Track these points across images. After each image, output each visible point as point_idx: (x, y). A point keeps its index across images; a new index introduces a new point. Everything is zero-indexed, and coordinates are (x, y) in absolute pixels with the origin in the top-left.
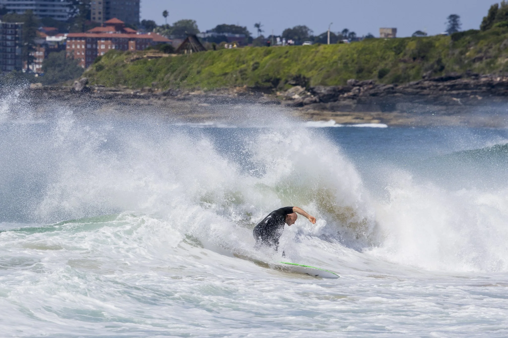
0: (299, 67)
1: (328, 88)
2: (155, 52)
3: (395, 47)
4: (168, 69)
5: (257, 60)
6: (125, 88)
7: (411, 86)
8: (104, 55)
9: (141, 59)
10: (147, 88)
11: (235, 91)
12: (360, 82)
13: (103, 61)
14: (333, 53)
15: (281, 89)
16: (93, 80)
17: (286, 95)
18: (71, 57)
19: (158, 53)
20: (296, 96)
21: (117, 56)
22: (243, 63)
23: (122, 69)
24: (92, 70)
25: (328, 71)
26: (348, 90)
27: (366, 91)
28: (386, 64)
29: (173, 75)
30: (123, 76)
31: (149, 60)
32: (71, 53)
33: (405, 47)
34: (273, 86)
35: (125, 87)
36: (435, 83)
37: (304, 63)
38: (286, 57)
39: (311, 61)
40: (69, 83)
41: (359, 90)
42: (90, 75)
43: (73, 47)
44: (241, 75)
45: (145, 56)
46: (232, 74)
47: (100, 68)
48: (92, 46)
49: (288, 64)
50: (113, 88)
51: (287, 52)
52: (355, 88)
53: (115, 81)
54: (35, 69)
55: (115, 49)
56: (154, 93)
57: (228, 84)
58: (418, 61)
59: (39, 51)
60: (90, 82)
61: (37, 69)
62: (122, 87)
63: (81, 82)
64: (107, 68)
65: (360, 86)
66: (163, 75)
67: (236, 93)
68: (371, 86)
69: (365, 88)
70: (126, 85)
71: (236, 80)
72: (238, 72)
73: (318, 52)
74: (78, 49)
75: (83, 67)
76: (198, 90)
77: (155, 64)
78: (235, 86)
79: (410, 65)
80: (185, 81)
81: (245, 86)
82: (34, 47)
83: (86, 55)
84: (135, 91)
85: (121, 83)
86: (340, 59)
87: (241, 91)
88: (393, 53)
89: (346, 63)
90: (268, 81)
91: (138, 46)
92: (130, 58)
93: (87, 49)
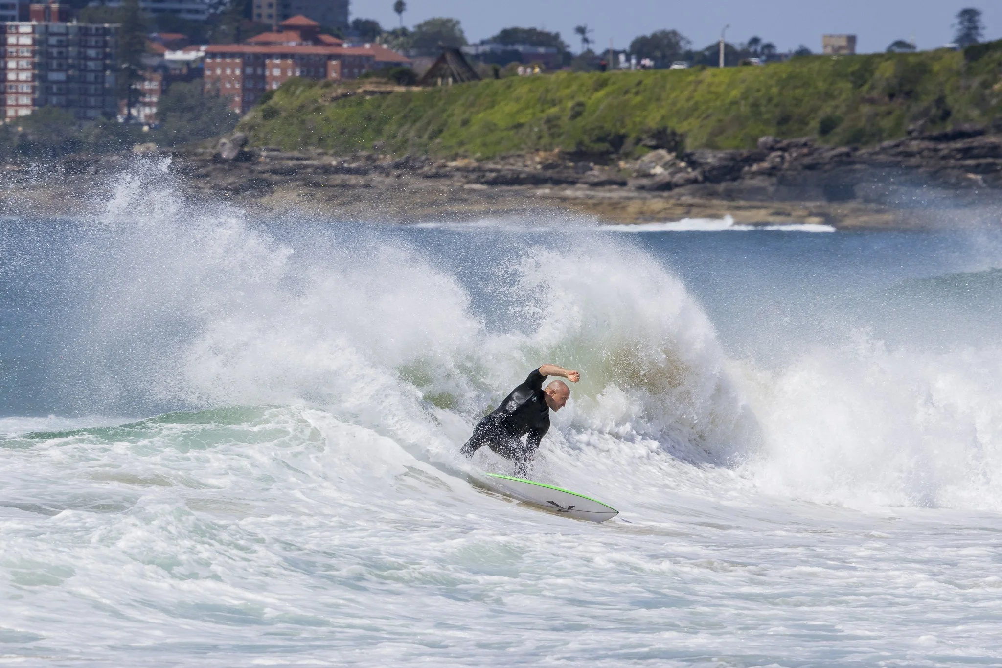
0: (663, 111)
1: (721, 155)
2: (379, 83)
3: (853, 74)
5: (580, 99)
6: (319, 154)
7: (884, 150)
8: (279, 88)
9: (351, 95)
10: (364, 153)
12: (784, 143)
13: (277, 100)
14: (731, 85)
15: (627, 156)
16: (258, 138)
18: (213, 93)
19: (385, 83)
20: (658, 170)
21: (303, 91)
22: (554, 103)
24: (254, 117)
25: (720, 121)
26: (761, 159)
27: (796, 159)
28: (836, 107)
31: (368, 98)
32: (214, 83)
33: (872, 73)
35: (320, 151)
36: (931, 145)
37: (673, 104)
38: (637, 93)
39: (687, 100)
40: (209, 142)
41: (782, 157)
42: (252, 128)
43: (219, 72)
45: (360, 91)
47: (271, 114)
48: (255, 70)
49: (642, 106)
50: (297, 154)
51: (639, 84)
52: (773, 154)
53: (300, 140)
54: (142, 116)
55: (302, 76)
56: (378, 163)
58: (899, 100)
59: (151, 80)
60: (251, 141)
61: (146, 116)
62: (313, 150)
63: (234, 142)
64: (284, 114)
65: (784, 150)
68: (805, 151)
69: (794, 154)
70: (323, 148)
73: (700, 82)
74: (228, 77)
75: (237, 111)
77: (379, 106)
79: (883, 108)
82: (140, 73)
83: (244, 89)
84: (340, 159)
85: (312, 144)
86: (745, 96)
88: (849, 85)
89: (755, 105)
90: (601, 139)
91: (346, 71)
92: (332, 93)
93: (245, 77)
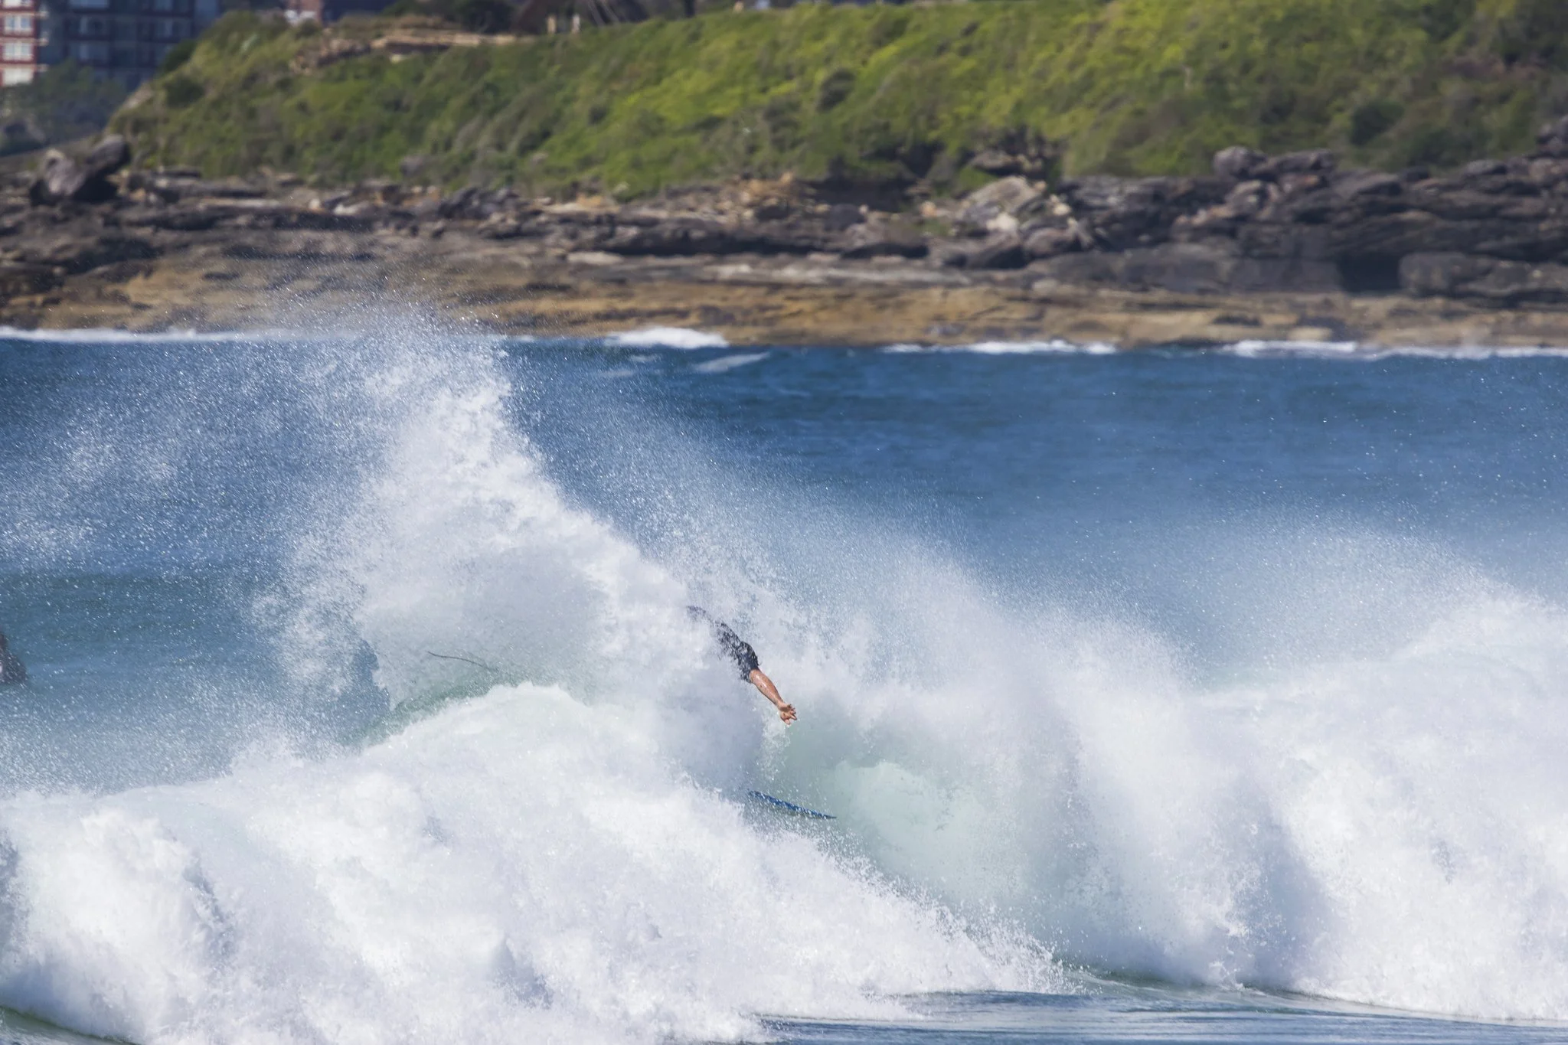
0: (1018, 92)
1: (1134, 188)
2: (425, 26)
3: (1428, 10)
4: (474, 103)
5: (844, 63)
6: (285, 184)
9: (360, 54)
10: (381, 182)
11: (746, 197)
12: (1271, 163)
13: (198, 63)
14: (1166, 34)
15: (942, 190)
16: (154, 149)
17: (960, 215)
19: (436, 28)
20: (1004, 222)
21: (255, 43)
22: (788, 73)
23: (278, 95)
24: (150, 101)
25: (1137, 114)
26: (1215, 197)
27: (1289, 198)
28: (1388, 85)
29: (490, 127)
30: (278, 127)
31: (397, 59)
33: (1470, 8)
34: (908, 175)
35: (286, 177)
37: (1042, 75)
38: (966, 52)
39: (1072, 67)
41: (1262, 194)
42: (141, 125)
44: (774, 129)
45: (379, 43)
46: (736, 123)
47: (185, 94)
49: (975, 81)
50: (234, 183)
51: (970, 30)
52: (1244, 187)
53: (244, 152)
56: (406, 205)
57: (717, 168)
58: (1527, 69)
60: (137, 155)
62: (273, 176)
64: (212, 94)
65: (1269, 177)
66: (449, 125)
67: (750, 206)
68: (1313, 179)
69: (1288, 188)
70: (293, 169)
71: (752, 149)
72: (759, 116)
73: (1097, 28)
76: (592, 192)
77: (419, 77)
78: (747, 177)
79: (1491, 86)
80: (538, 156)
81: (787, 178)
84: (329, 196)
85: (270, 162)
86: (1194, 58)
87: (766, 198)
88: (1420, 35)
89: (1216, 79)
90: (887, 153)
92: (316, 50)
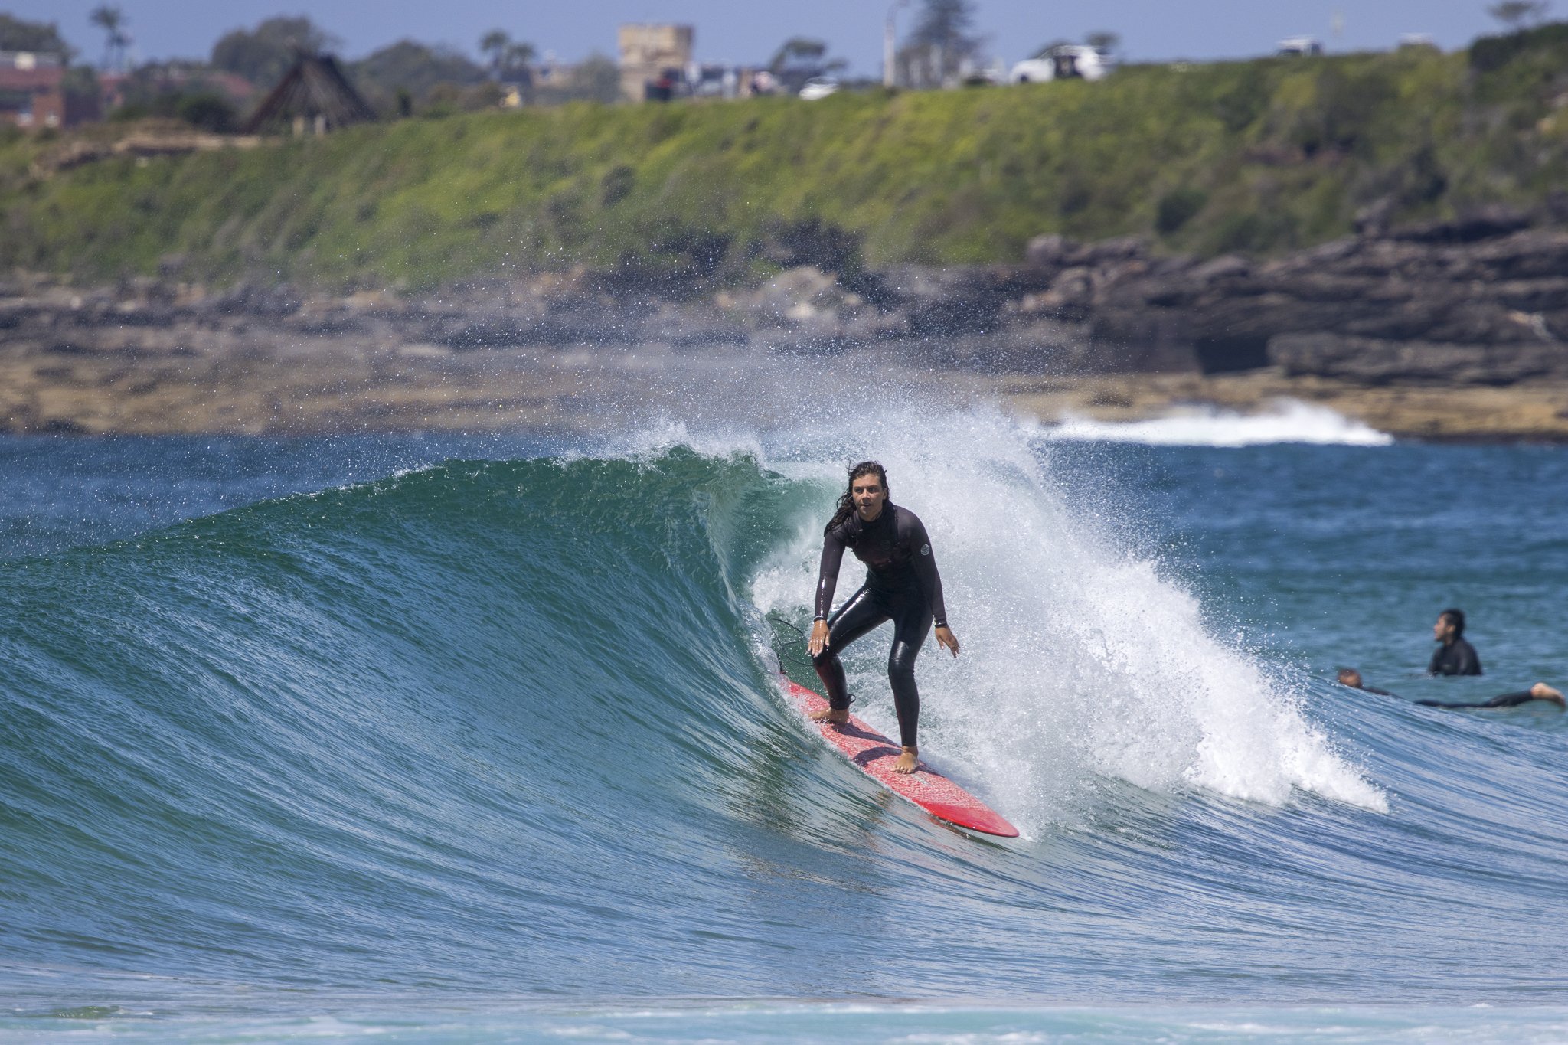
0: (808, 185)
1: (948, 276)
2: (163, 128)
3: (1225, 101)
4: (228, 203)
5: (625, 159)
7: (1320, 264)
9: (101, 157)
11: (536, 290)
12: (1086, 250)
14: (956, 128)
17: (757, 305)
19: (178, 130)
20: (803, 311)
22: (562, 170)
23: (26, 201)
25: (937, 204)
26: (1040, 285)
27: (1119, 283)
28: (1190, 173)
29: (251, 226)
30: (30, 229)
31: (142, 162)
33: (1265, 100)
34: (696, 269)
36: (1419, 251)
37: (832, 167)
38: (749, 147)
39: (865, 158)
41: (1087, 282)
44: (560, 224)
45: (120, 146)
46: (515, 220)
49: (761, 175)
51: (753, 126)
52: (1068, 275)
56: (181, 303)
57: (501, 263)
58: (1327, 158)
65: (1091, 262)
66: (204, 225)
67: (542, 299)
68: (1138, 266)
69: (1114, 274)
71: (539, 242)
72: (541, 211)
73: (884, 123)
76: (371, 287)
77: (167, 179)
78: (536, 271)
79: (1292, 175)
80: (308, 251)
81: (578, 271)
86: (988, 152)
87: (561, 290)
88: (1216, 126)
89: (1013, 170)
92: (56, 153)
